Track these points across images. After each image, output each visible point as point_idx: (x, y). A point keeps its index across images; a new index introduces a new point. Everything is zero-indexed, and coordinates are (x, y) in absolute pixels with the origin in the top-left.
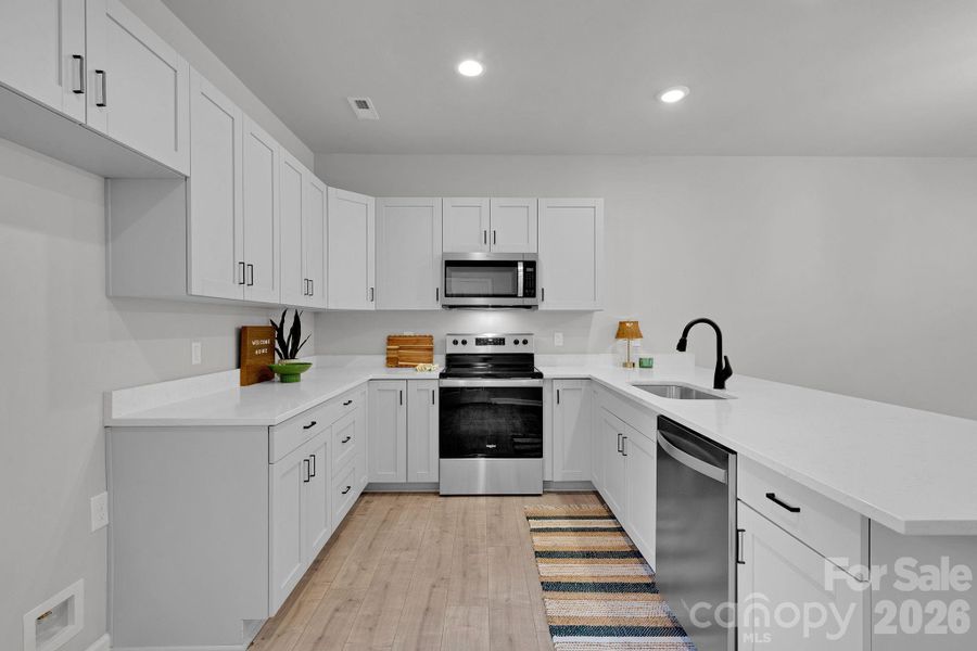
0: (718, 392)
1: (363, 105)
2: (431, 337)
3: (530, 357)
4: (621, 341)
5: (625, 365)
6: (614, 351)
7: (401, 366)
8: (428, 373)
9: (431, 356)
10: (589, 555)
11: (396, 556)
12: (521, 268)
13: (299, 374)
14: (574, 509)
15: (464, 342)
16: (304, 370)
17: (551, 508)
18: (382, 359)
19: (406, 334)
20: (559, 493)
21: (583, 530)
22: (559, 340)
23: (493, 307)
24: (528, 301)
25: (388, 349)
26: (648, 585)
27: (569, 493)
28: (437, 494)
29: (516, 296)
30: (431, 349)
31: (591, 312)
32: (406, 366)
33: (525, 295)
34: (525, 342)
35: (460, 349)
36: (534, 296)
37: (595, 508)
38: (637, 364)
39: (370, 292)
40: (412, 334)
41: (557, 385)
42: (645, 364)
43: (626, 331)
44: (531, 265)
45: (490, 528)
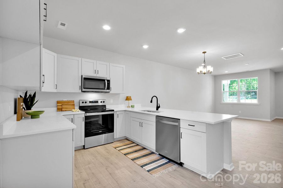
0: (157, 111)
1: (63, 25)
2: (74, 101)
3: (105, 106)
4: (127, 101)
5: (128, 107)
6: (125, 104)
7: (64, 111)
8: (78, 112)
9: (74, 107)
10: (136, 151)
11: (88, 166)
12: (106, 81)
13: (39, 115)
14: (124, 144)
15: (86, 102)
16: (41, 114)
17: (119, 145)
18: (56, 109)
19: (64, 100)
20: (117, 141)
21: (130, 147)
22: (112, 101)
23: (95, 92)
24: (108, 91)
25: (57, 105)
26: (151, 153)
27: (120, 140)
28: (84, 148)
29: (104, 89)
30: (74, 105)
31: (120, 94)
32: (65, 111)
33: (107, 89)
34: (104, 102)
35: (84, 105)
36: (109, 89)
37: (128, 142)
38: (131, 107)
39: (55, 86)
40: (66, 100)
41: (117, 113)
42: (132, 107)
43: (128, 99)
44: (108, 81)
45: (107, 152)
